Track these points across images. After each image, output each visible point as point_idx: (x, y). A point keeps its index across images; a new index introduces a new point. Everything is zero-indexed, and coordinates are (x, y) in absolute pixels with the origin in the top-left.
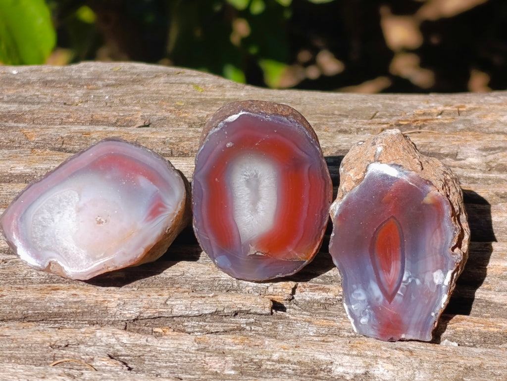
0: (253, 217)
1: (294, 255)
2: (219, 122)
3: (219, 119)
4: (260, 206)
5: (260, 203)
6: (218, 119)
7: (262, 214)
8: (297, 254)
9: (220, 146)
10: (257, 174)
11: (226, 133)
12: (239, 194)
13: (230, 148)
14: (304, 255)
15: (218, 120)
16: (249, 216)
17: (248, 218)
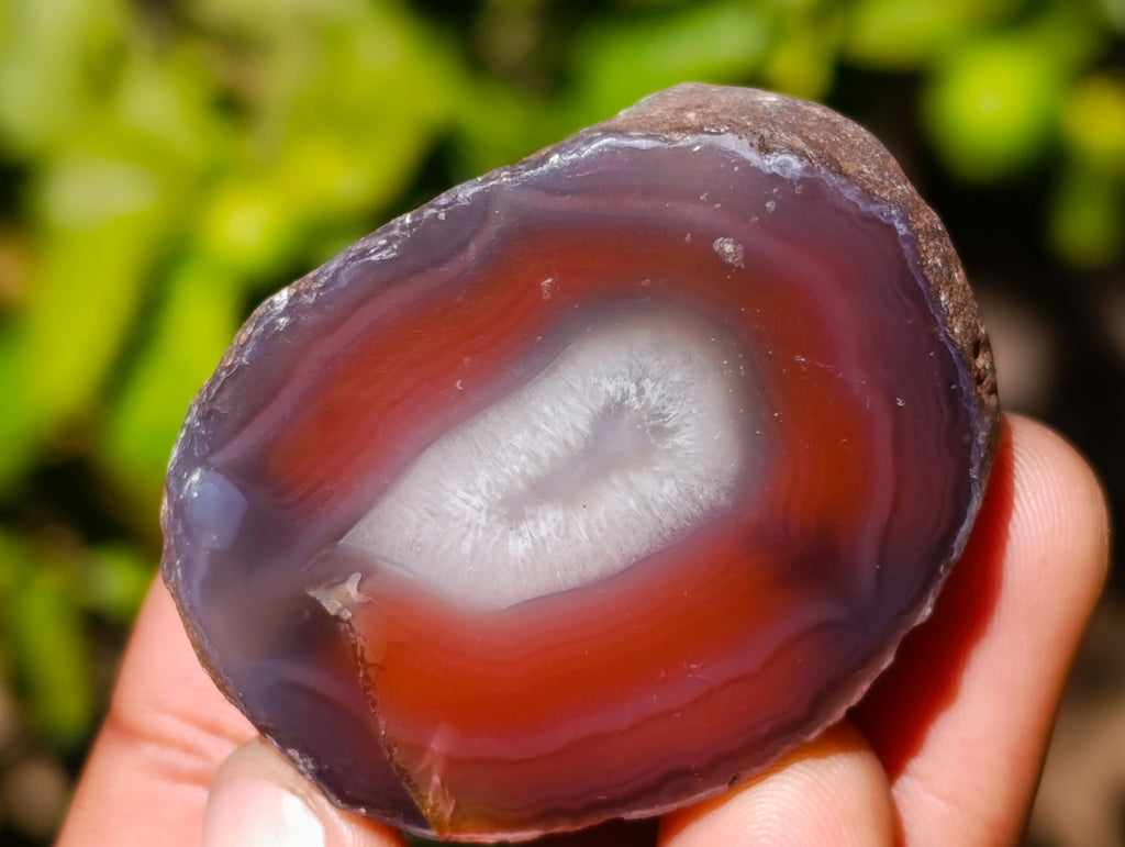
0: (483, 521)
1: (428, 773)
2: (792, 150)
3: (806, 139)
4: (547, 523)
5: (560, 515)
6: (800, 134)
7: (518, 547)
8: (436, 780)
9: (697, 213)
10: (674, 431)
11: (770, 205)
12: (546, 409)
13: (717, 259)
14: (447, 810)
15: (799, 143)
16: (476, 501)
17: (466, 502)
